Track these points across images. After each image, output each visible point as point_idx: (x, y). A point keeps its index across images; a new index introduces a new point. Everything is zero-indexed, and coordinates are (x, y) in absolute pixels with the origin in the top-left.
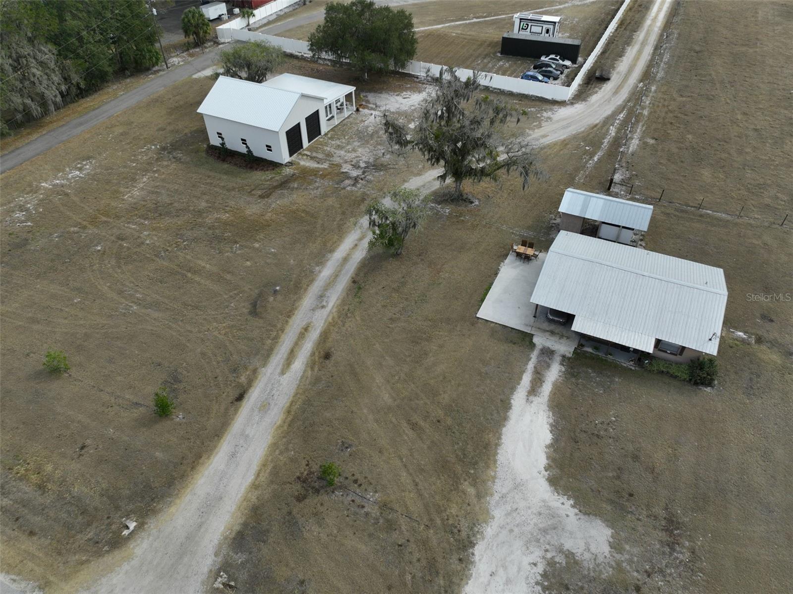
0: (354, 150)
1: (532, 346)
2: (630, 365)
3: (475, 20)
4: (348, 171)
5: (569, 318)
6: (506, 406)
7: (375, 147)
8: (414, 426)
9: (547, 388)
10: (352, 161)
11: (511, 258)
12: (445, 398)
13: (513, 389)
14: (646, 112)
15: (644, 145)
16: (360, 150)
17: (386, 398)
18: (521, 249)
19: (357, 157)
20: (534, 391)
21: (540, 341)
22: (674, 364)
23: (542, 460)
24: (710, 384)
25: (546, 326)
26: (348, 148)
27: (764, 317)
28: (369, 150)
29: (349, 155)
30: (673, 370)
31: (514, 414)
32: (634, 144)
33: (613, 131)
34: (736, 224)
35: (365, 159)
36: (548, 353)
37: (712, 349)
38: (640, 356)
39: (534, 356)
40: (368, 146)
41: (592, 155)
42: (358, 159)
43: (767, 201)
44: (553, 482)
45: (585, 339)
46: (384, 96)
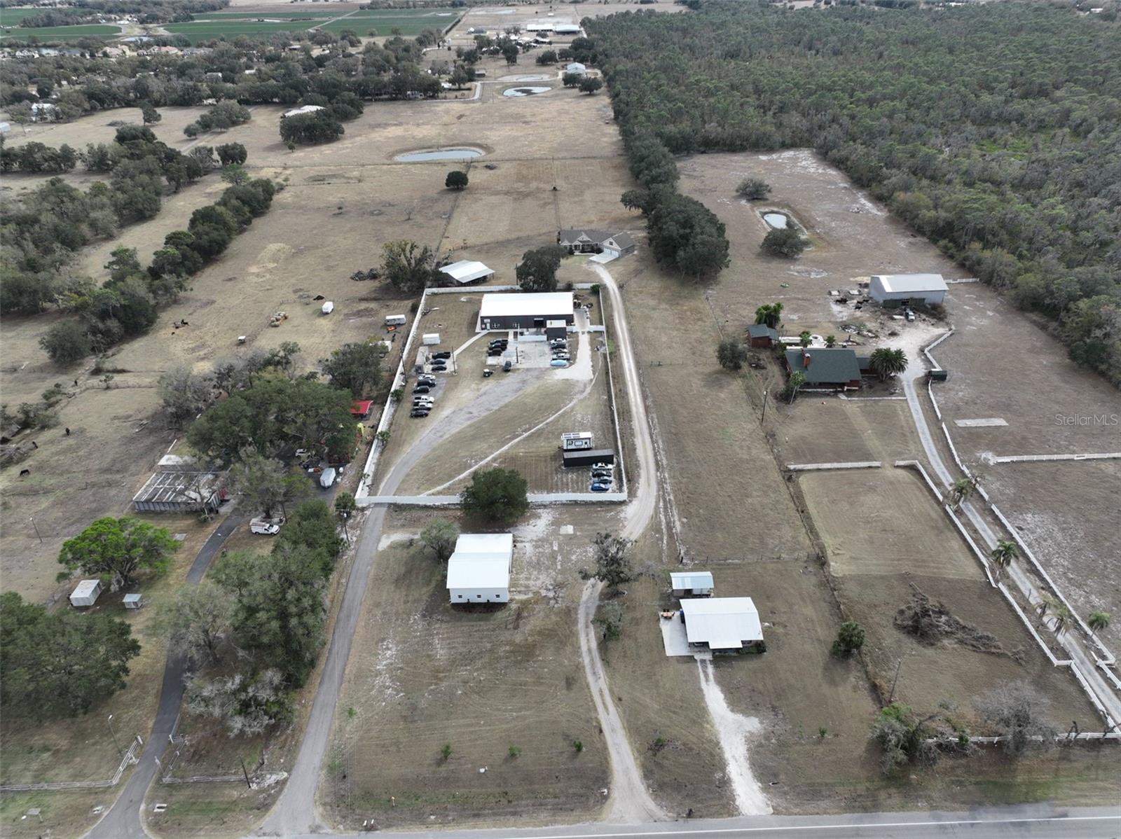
0: (537, 578)
1: (696, 661)
2: (735, 654)
3: (526, 435)
4: (546, 594)
5: (706, 644)
6: (701, 690)
7: (547, 572)
8: (674, 713)
9: (711, 677)
10: (542, 587)
11: (662, 620)
12: (678, 696)
13: (699, 682)
14: (672, 498)
15: (682, 524)
16: (540, 577)
17: (656, 707)
18: (665, 614)
19: (543, 583)
20: (707, 680)
21: (698, 657)
23: (725, 705)
24: (765, 651)
25: (696, 649)
27: (772, 612)
28: (545, 576)
30: (751, 650)
31: (705, 692)
32: (677, 525)
33: (662, 518)
34: (744, 565)
35: (548, 583)
36: (703, 661)
37: (761, 638)
38: (737, 650)
39: (699, 664)
40: (543, 572)
41: (662, 539)
42: (545, 584)
43: (751, 546)
44: (732, 711)
45: (714, 651)
46: (520, 528)
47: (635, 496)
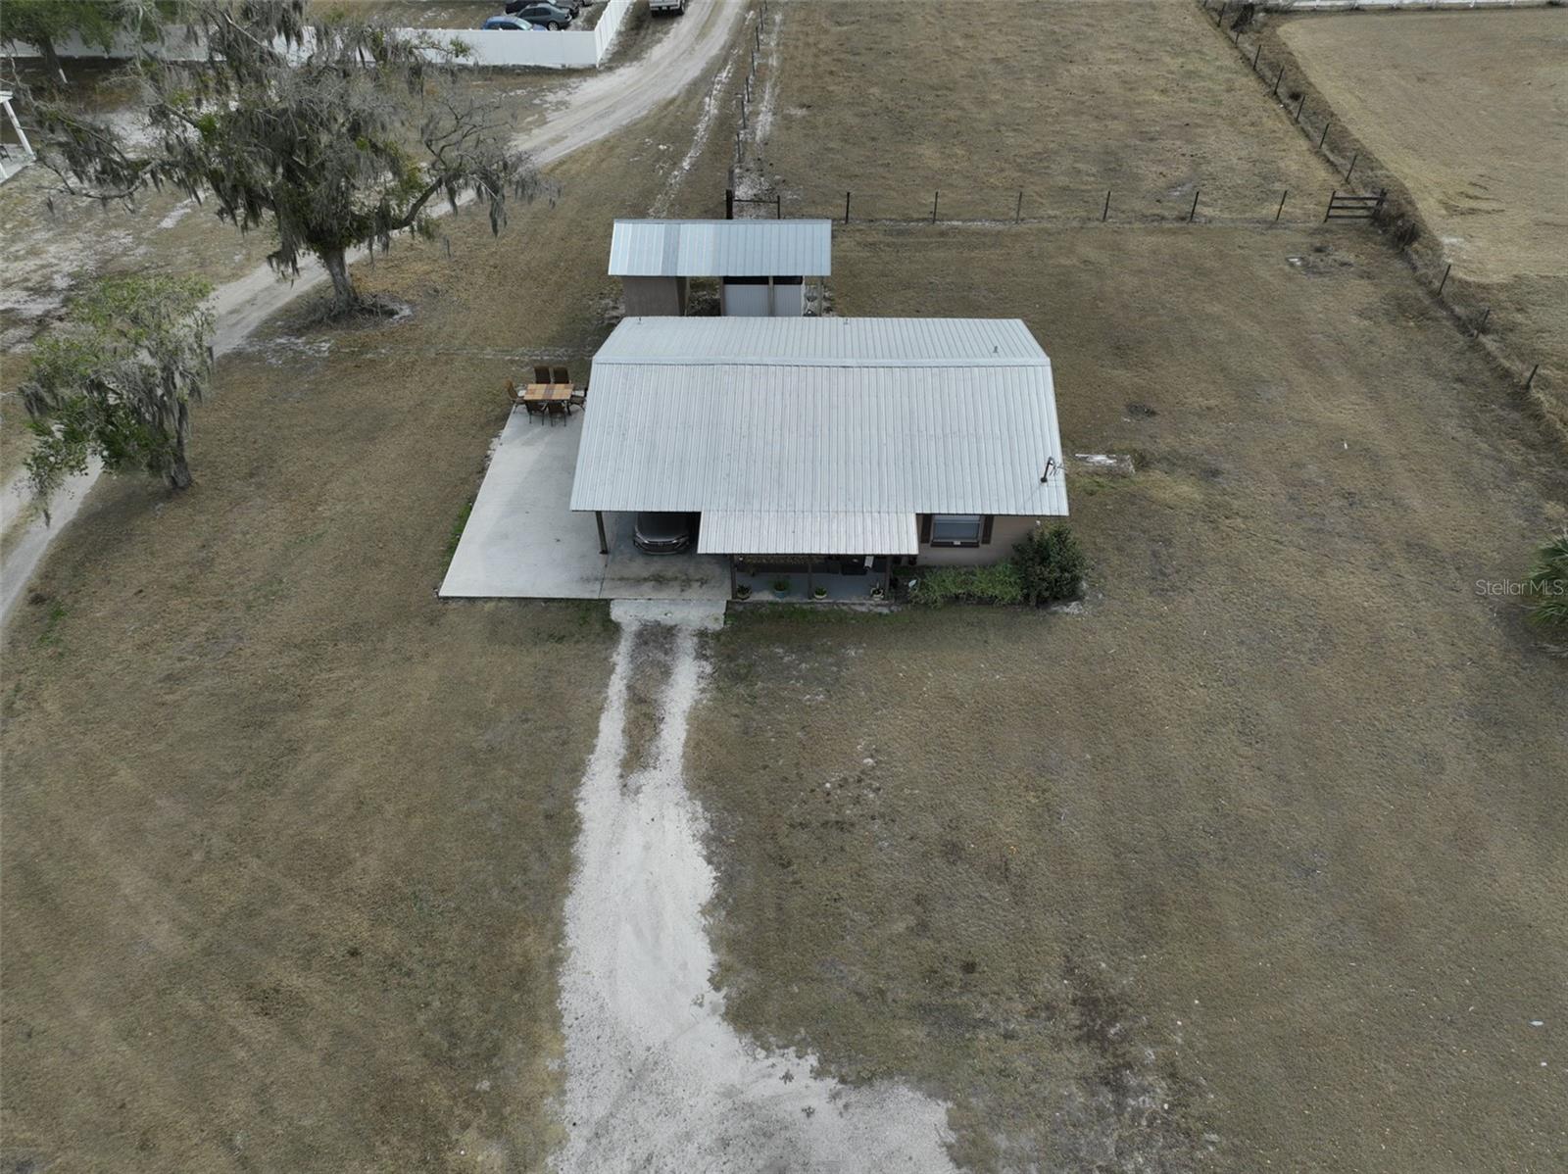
0: (34, 252)
1: (612, 630)
2: (874, 604)
4: (16, 306)
6: (564, 825)
7: (99, 236)
8: (267, 1001)
9: (674, 736)
10: (27, 280)
11: (517, 420)
12: (368, 870)
13: (576, 771)
14: (774, 62)
15: (785, 122)
16: (52, 249)
17: (163, 937)
18: (537, 392)
19: (43, 267)
20: (637, 756)
21: (628, 612)
22: (978, 572)
23: (701, 958)
24: (1072, 595)
25: (639, 567)
26: (12, 249)
27: (1134, 409)
28: (80, 246)
29: (19, 265)
30: (981, 585)
31: (590, 847)
32: (764, 123)
33: (711, 106)
34: (1017, 236)
35: (67, 267)
36: (658, 638)
37: (1054, 501)
38: (892, 570)
39: (621, 658)
40: (79, 234)
41: (675, 160)
42: (49, 270)
43: (1063, 180)
44: (744, 1016)
45: (745, 569)
47: (637, 57)
